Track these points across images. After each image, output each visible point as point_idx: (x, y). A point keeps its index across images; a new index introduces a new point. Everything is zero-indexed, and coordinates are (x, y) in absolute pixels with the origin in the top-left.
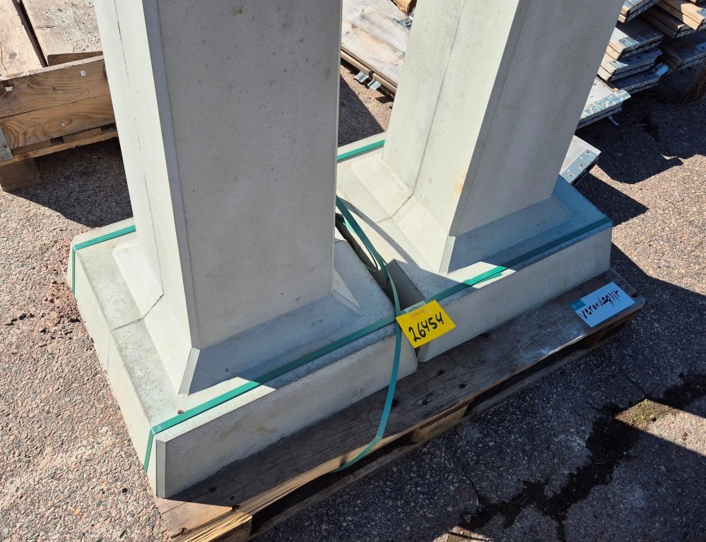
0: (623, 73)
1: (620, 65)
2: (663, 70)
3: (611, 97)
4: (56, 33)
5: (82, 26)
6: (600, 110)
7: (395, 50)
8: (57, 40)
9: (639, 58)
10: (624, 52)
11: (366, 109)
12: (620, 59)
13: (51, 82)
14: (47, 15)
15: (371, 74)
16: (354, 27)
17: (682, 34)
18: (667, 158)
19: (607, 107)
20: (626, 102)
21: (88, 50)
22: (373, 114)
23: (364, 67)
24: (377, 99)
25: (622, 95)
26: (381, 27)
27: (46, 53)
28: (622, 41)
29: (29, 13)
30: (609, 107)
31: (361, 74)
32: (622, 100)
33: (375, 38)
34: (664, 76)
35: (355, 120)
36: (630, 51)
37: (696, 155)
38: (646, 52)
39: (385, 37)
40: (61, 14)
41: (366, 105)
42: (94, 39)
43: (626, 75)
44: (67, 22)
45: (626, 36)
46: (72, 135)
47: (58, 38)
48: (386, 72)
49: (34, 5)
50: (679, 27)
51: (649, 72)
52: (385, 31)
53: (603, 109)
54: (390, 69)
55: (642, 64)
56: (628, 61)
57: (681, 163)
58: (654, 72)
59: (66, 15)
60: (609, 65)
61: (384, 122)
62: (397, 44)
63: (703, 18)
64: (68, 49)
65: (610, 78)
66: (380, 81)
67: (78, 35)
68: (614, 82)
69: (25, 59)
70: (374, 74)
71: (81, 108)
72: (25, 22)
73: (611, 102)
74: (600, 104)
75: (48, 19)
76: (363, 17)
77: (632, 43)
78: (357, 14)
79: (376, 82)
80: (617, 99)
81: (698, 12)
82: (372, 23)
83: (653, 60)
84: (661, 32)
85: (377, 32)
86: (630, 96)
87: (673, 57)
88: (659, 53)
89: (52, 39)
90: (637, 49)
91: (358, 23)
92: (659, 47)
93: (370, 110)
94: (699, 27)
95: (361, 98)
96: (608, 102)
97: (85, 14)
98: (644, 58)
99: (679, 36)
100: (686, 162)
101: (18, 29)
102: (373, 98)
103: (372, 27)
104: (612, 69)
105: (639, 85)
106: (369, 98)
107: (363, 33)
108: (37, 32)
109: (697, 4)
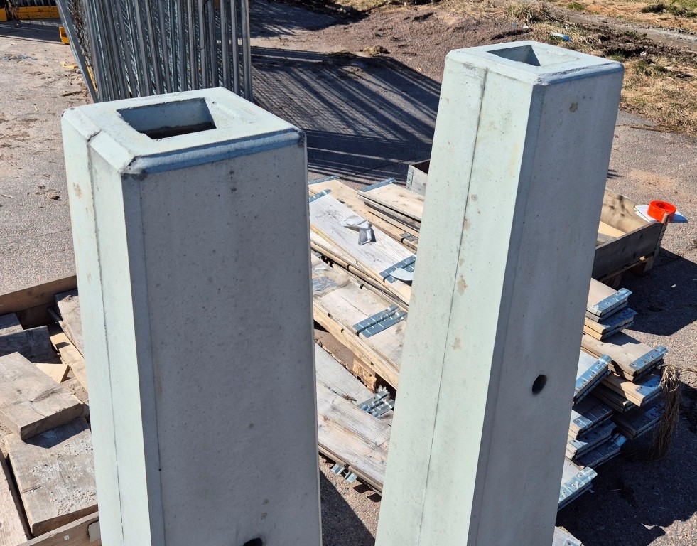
0: (584, 451)
1: (581, 444)
2: (621, 441)
3: (579, 476)
4: (42, 495)
5: (67, 481)
6: (571, 493)
7: (367, 441)
8: (43, 504)
9: (596, 433)
10: (580, 432)
11: (345, 502)
12: (578, 438)
14: (34, 474)
15: (347, 466)
16: (326, 419)
17: (629, 408)
18: (649, 527)
19: (578, 488)
20: (593, 481)
21: (73, 510)
22: (353, 507)
23: (339, 460)
24: (354, 488)
25: (589, 474)
26: (351, 418)
27: (32, 522)
28: (576, 422)
29: (17, 474)
30: (580, 488)
31: (336, 466)
32: (590, 478)
33: (347, 430)
34: (623, 447)
35: (335, 518)
36: (587, 430)
37: (676, 521)
38: (601, 426)
39: (357, 428)
40: (47, 470)
41: (345, 497)
42: (79, 494)
43: (587, 451)
44: (53, 478)
45: (579, 415)
47: (44, 500)
48: (360, 465)
49: (21, 464)
50: (624, 404)
51: (609, 443)
52: (356, 422)
53: (574, 491)
54: (365, 462)
55: (600, 439)
56: (587, 438)
57: (663, 533)
58: (613, 443)
59: (52, 470)
60: (572, 448)
61: (364, 516)
62: (369, 434)
63: (644, 397)
64: (54, 513)
65: (574, 457)
66: (355, 473)
67: (63, 491)
68: (579, 459)
69: (10, 530)
70: (350, 467)
72: (12, 487)
73: (580, 483)
74: (570, 486)
75: (35, 479)
76: (334, 409)
77: (586, 423)
78: (328, 406)
79: (352, 475)
80: (585, 478)
81: (637, 390)
82: (343, 414)
83: (609, 433)
84: (611, 408)
85: (349, 423)
86: (596, 474)
87: (626, 427)
88: (613, 425)
89: (37, 503)
90: (592, 427)
91: (330, 415)
92: (612, 420)
93: (349, 502)
94: (641, 404)
95: (339, 489)
96: (577, 483)
97: (71, 464)
98: (600, 433)
99: (626, 410)
100: (668, 530)
101: (5, 496)
102: (351, 488)
103: (343, 418)
104: (574, 450)
105: (603, 458)
106: (346, 488)
107: (336, 426)
108: (23, 496)
109: (635, 382)
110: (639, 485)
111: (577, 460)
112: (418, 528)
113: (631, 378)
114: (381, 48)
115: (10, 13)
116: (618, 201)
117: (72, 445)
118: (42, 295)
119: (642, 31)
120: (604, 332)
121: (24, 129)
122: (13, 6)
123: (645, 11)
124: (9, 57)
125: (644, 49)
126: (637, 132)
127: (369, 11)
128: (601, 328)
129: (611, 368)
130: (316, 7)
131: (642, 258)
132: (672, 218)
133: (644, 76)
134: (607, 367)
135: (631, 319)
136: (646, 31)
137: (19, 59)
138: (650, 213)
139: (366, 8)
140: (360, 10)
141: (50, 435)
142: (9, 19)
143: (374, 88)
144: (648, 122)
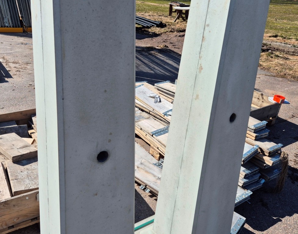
0: (247, 183)
1: (245, 180)
2: (263, 181)
3: (245, 193)
4: (19, 182)
5: (30, 178)
6: (241, 199)
7: (155, 176)
8: (19, 185)
9: (252, 177)
10: (246, 175)
11: (145, 201)
12: (245, 178)
13: (14, 203)
14: (16, 174)
15: (146, 186)
16: (138, 167)
17: (267, 167)
18: (275, 218)
19: (244, 198)
20: (251, 195)
21: (31, 188)
22: (148, 203)
23: (143, 183)
24: (149, 196)
25: (249, 193)
26: (148, 167)
27: (13, 190)
28: (244, 171)
29: (9, 174)
30: (245, 198)
31: (142, 186)
32: (249, 194)
33: (146, 171)
34: (264, 183)
35: (140, 206)
36: (248, 175)
37: (286, 216)
38: (255, 174)
39: (151, 171)
40: (22, 173)
41: (144, 199)
42: (34, 183)
43: (248, 184)
44: (24, 176)
45: (245, 169)
46: (18, 224)
47: (19, 184)
48: (152, 185)
49: (12, 170)
50: (265, 165)
51: (258, 182)
52: (150, 169)
53: (243, 199)
54: (154, 184)
55: (254, 179)
56: (248, 178)
57: (281, 221)
58: (259, 182)
59: (24, 173)
60: (241, 181)
61: (152, 206)
62: (155, 173)
63: (273, 162)
64: (23, 188)
65: (243, 186)
66: (149, 189)
67: (27, 181)
68: (245, 187)
69: (4, 194)
70: (147, 186)
71: (24, 212)
72: (7, 178)
73: (245, 196)
74: (241, 197)
75: (16, 176)
76: (141, 164)
77: (248, 172)
78: (139, 163)
79: (148, 189)
80: (247, 194)
81: (270, 159)
82: (145, 166)
83: (258, 178)
84: (258, 167)
85: (148, 169)
86: (252, 193)
87: (265, 176)
88: (259, 175)
89: (16, 184)
90: (251, 174)
91: (140, 166)
92: (259, 172)
93: (146, 201)
94: (272, 165)
95: (142, 196)
96: (244, 196)
97: (31, 172)
98: (254, 177)
99: (265, 168)
100: (283, 220)
101: (3, 181)
102: (147, 196)
103: (145, 167)
104: (243, 182)
105: (255, 188)
106: (145, 195)
107: (142, 170)
108: (11, 182)
109: (269, 156)
110: (270, 202)
111: (244, 187)
112: (176, 188)
113: (268, 154)
114: (166, 45)
115: (24, 30)
116: (261, 96)
117: (33, 165)
118: (26, 115)
119: (270, 43)
120: (256, 137)
121: (25, 66)
122: (26, 27)
123: (270, 37)
124: (22, 44)
125: (270, 49)
126: (267, 77)
127: (161, 34)
128: (255, 135)
129: (259, 150)
130: (141, 32)
131: (271, 118)
132: (283, 102)
133: (270, 58)
134: (257, 149)
135: (267, 133)
136: (271, 43)
137: (26, 44)
138: (274, 100)
139: (160, 33)
140: (158, 33)
141: (24, 162)
142: (24, 32)
143: (162, 59)
144: (272, 74)
